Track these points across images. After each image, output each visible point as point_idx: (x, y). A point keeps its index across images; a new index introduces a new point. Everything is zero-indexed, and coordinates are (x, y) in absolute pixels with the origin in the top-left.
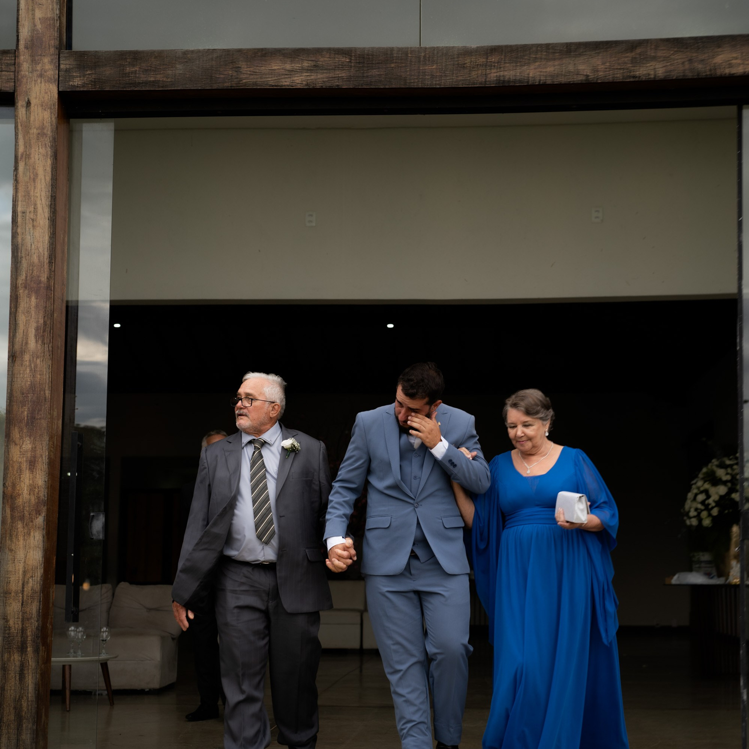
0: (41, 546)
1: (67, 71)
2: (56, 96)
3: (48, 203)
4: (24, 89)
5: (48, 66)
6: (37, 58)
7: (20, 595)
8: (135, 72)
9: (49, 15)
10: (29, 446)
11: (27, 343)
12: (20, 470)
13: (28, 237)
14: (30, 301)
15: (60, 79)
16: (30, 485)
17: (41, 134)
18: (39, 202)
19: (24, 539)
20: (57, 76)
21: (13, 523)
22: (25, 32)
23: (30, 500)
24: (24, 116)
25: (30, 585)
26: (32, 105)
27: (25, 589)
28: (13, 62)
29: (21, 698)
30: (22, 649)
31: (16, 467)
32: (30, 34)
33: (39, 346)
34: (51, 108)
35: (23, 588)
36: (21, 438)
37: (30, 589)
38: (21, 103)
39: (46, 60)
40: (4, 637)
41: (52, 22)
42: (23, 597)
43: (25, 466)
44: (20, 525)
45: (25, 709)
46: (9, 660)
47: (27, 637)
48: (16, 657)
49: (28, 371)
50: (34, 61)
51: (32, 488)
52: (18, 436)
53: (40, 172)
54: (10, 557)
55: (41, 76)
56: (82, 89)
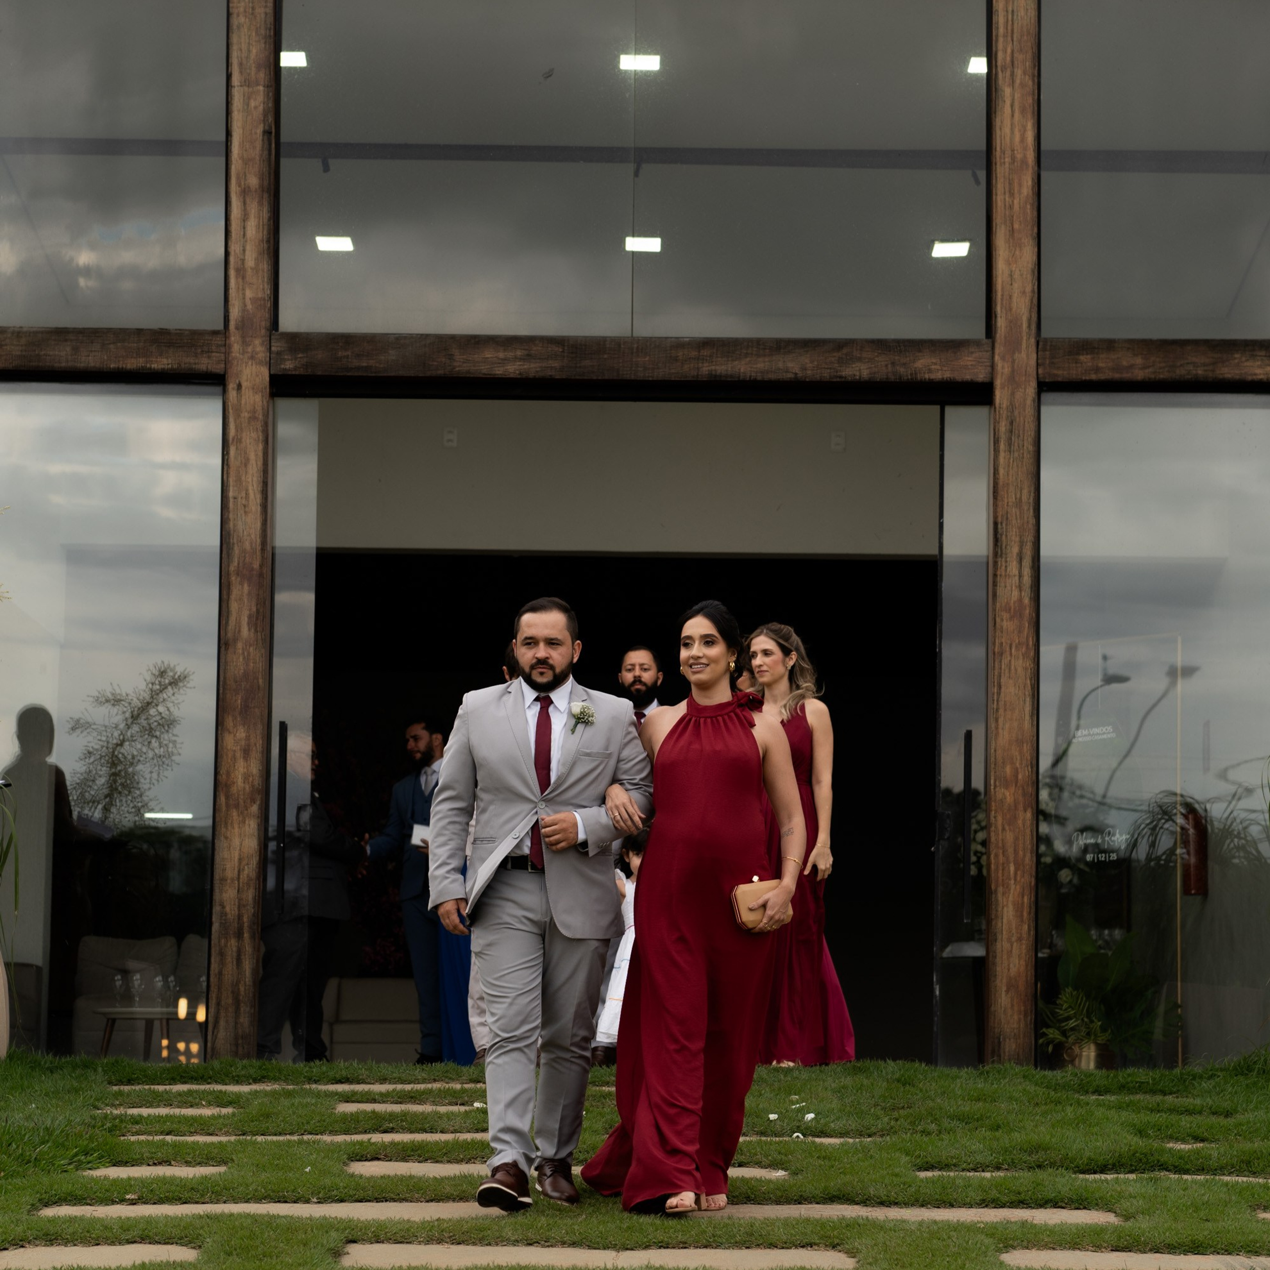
0: (256, 834)
1: (279, 353)
2: (268, 379)
3: (260, 489)
4: (235, 371)
5: (259, 349)
6: (248, 340)
7: (236, 882)
8: (347, 357)
9: (260, 295)
10: (243, 735)
11: (239, 631)
12: (234, 758)
13: (240, 523)
14: (243, 588)
15: (272, 361)
16: (245, 773)
17: (253, 418)
18: (250, 488)
19: (239, 827)
20: (268, 359)
21: (228, 811)
22: (235, 313)
23: (244, 789)
24: (235, 399)
25: (246, 872)
26: (243, 388)
27: (241, 876)
28: (223, 342)
29: (238, 982)
30: (239, 935)
31: (230, 755)
32: (240, 314)
33: (252, 635)
34: (262, 392)
35: (239, 875)
36: (235, 726)
37: (245, 876)
38: (231, 386)
39: (257, 342)
40: (221, 923)
41: (262, 302)
42: (239, 884)
43: (239, 754)
44: (235, 813)
45: (242, 993)
46: (226, 946)
47: (244, 923)
48: (233, 942)
49: (241, 659)
50: (245, 343)
51: (246, 777)
52: (232, 724)
53: (252, 456)
54: (225, 845)
55: (252, 358)
56: (294, 373)
